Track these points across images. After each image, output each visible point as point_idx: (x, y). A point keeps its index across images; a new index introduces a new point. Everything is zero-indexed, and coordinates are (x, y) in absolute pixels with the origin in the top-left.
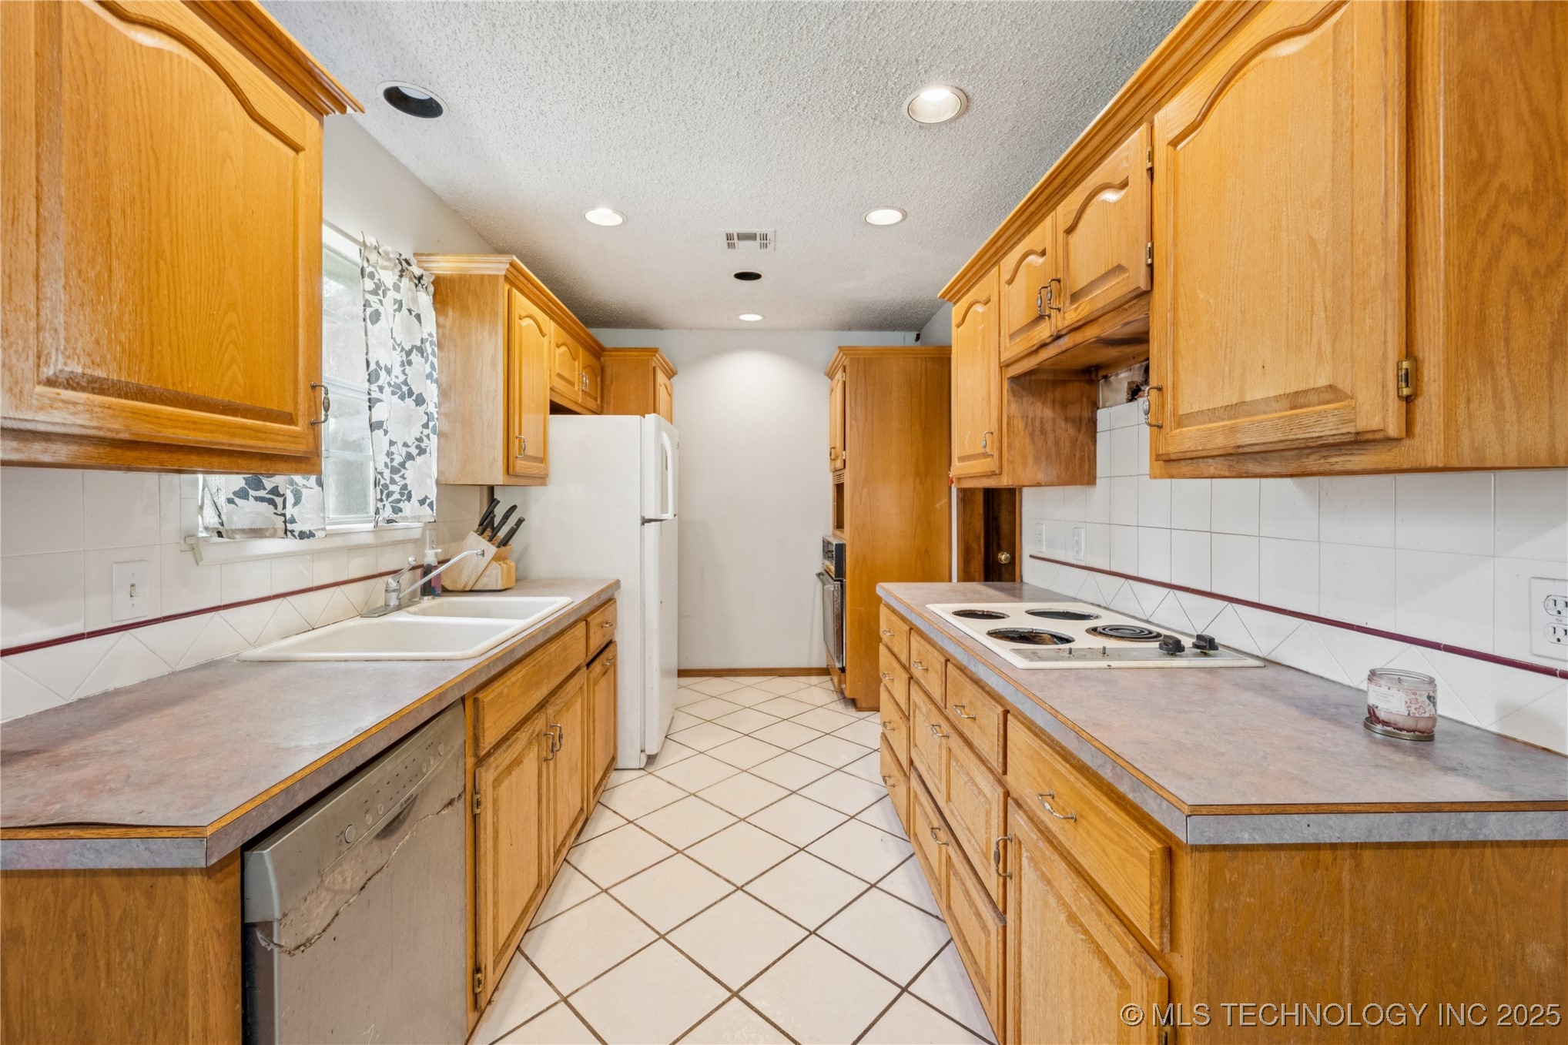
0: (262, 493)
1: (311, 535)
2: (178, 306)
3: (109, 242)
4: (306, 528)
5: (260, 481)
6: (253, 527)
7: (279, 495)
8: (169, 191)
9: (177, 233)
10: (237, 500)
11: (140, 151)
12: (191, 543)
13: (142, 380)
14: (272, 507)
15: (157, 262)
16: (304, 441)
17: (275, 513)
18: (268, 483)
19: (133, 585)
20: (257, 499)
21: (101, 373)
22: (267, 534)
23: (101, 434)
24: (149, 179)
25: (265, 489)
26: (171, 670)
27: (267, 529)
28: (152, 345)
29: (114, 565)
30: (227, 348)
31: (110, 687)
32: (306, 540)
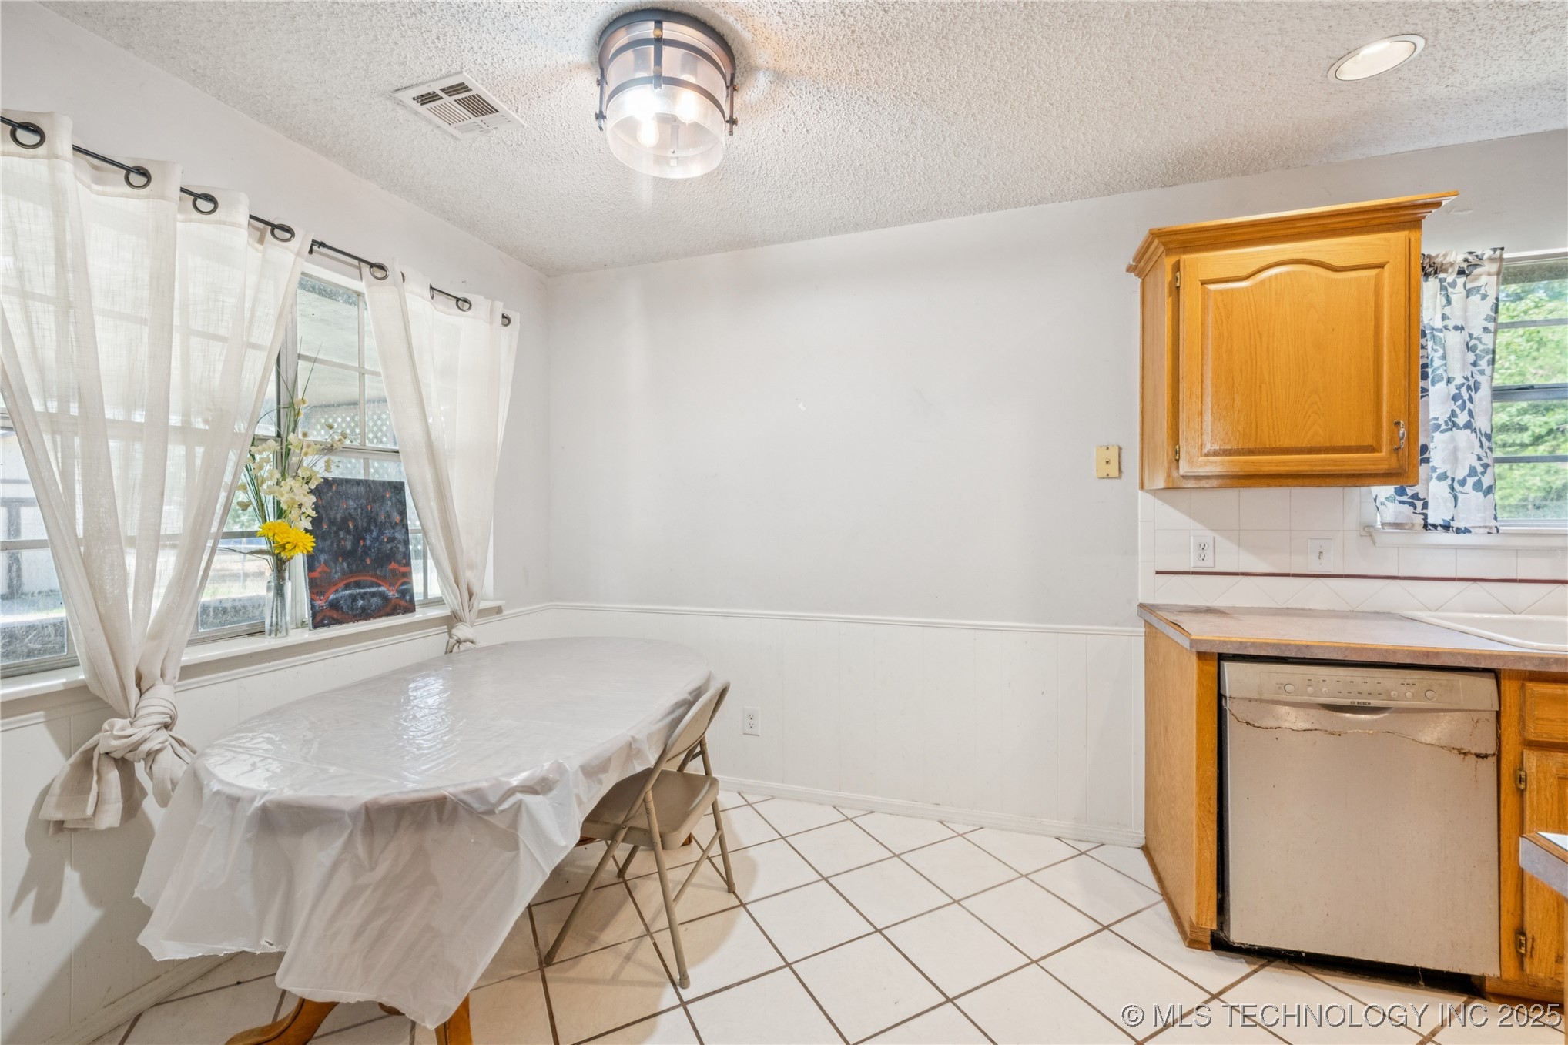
0: (1404, 498)
1: (1467, 531)
2: (1274, 404)
3: (1233, 387)
4: (1462, 525)
5: (1405, 490)
6: (1396, 522)
7: (1419, 499)
8: (1268, 348)
9: (1273, 366)
10: (1386, 503)
11: (1250, 337)
12: (1368, 530)
13: (1252, 446)
14: (1412, 508)
15: (1260, 386)
16: (1387, 462)
17: (1414, 513)
18: (1410, 491)
19: (1321, 553)
20: (1401, 502)
21: (1228, 447)
22: (1407, 527)
23: (1229, 474)
24: (1256, 348)
25: (1407, 495)
26: (1351, 609)
27: (1406, 524)
28: (1257, 427)
29: (1309, 540)
30: (1310, 416)
31: (1307, 607)
32: (1462, 535)
